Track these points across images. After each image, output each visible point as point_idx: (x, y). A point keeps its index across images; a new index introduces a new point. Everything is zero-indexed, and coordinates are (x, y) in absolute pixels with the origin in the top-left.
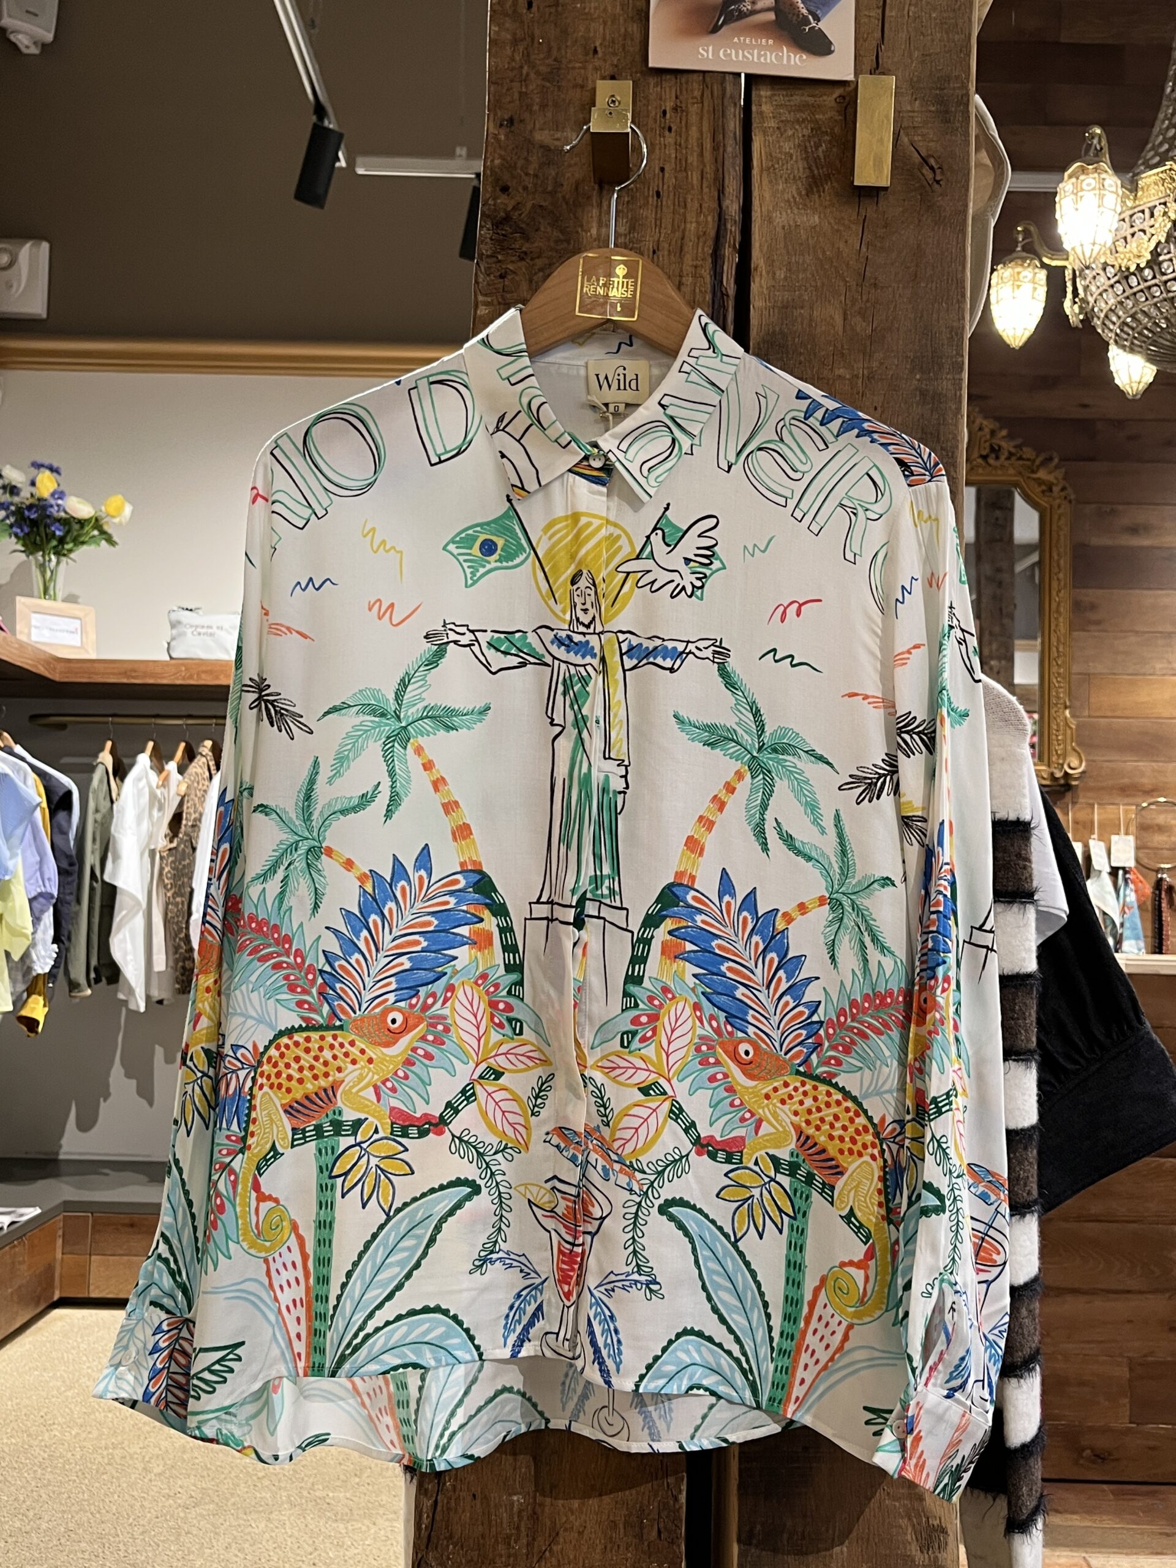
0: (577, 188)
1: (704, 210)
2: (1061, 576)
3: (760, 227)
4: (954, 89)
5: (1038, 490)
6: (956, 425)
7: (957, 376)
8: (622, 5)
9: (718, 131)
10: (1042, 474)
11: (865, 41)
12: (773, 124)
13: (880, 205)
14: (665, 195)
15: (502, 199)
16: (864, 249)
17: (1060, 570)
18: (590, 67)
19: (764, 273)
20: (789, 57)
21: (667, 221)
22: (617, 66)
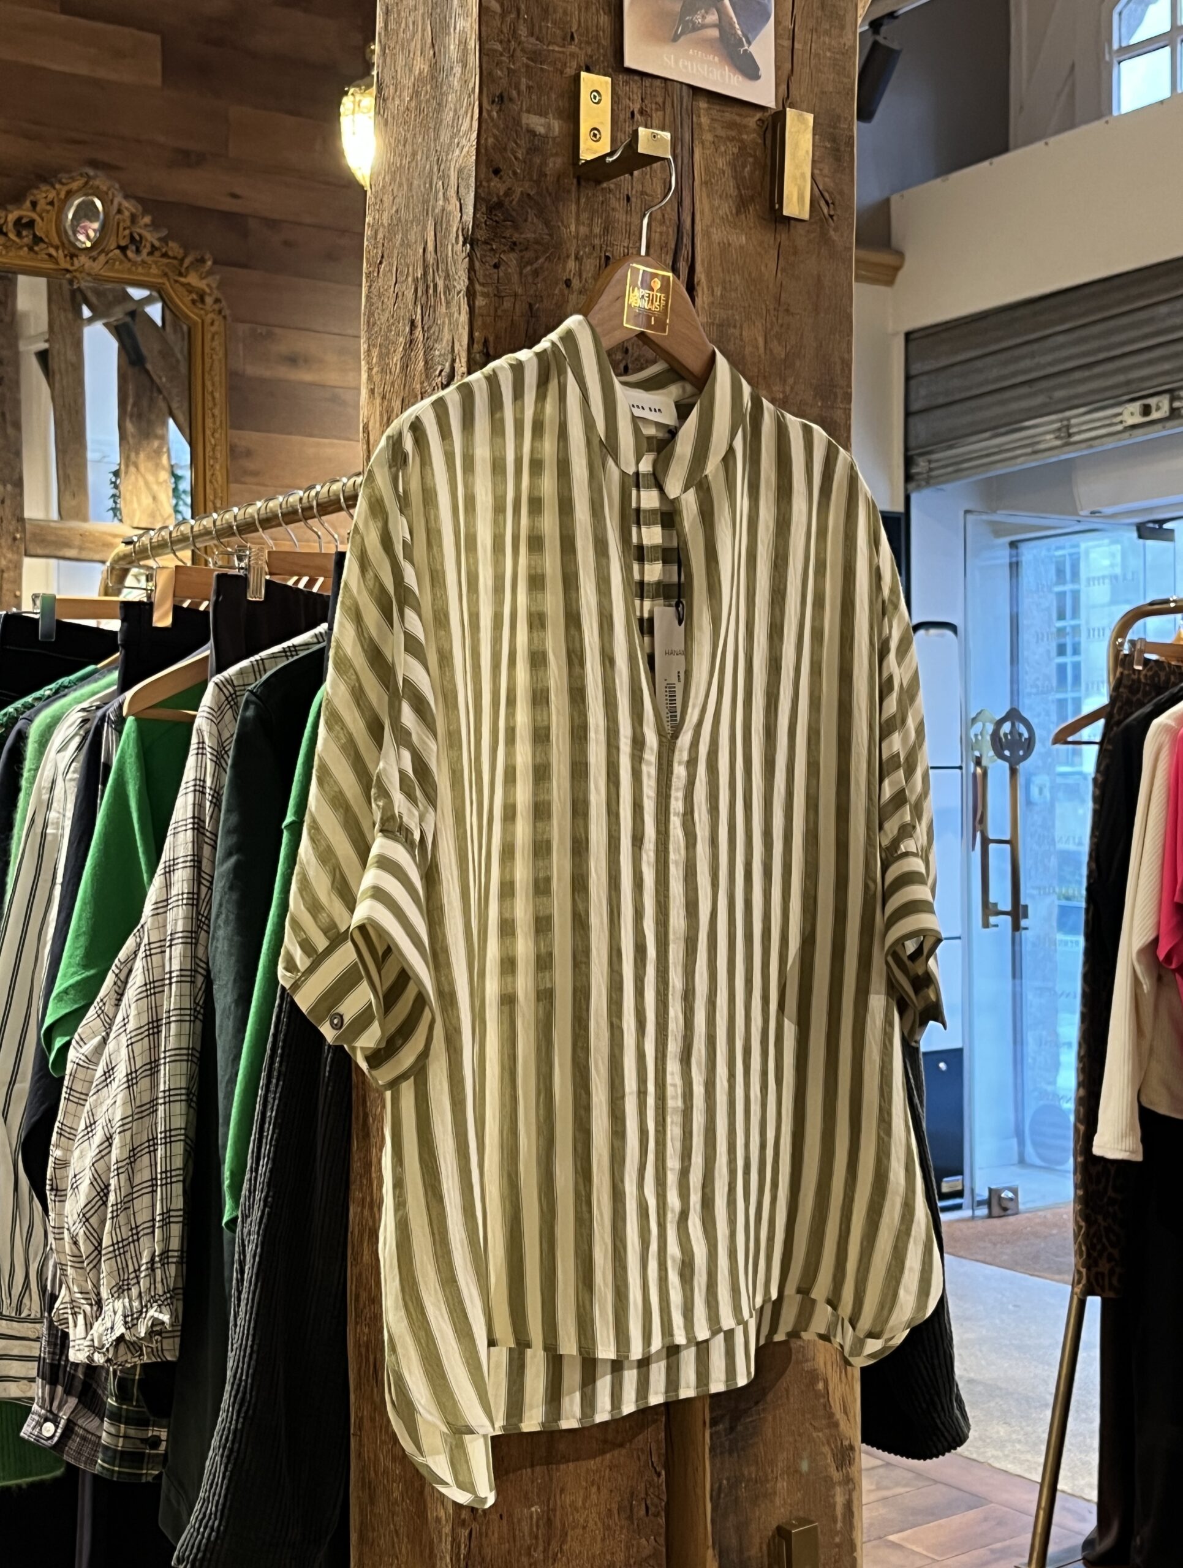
0: (558, 180)
3: (702, 240)
5: (188, 299)
11: (779, 69)
12: (708, 137)
13: (794, 235)
14: (633, 200)
15: (495, 183)
16: (779, 274)
19: (705, 289)
20: (729, 77)
22: (591, 57)
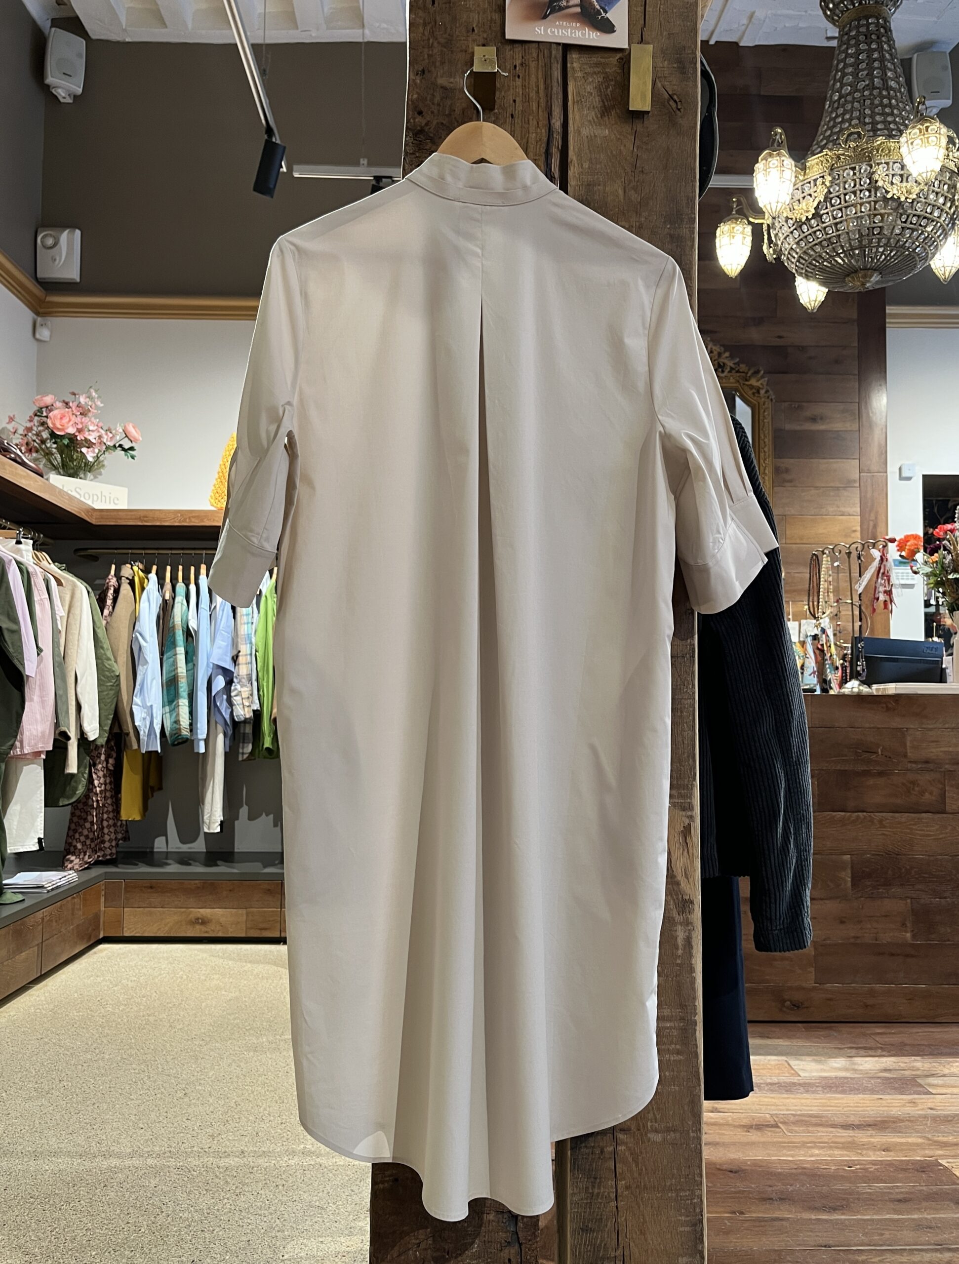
0: (463, 113)
1: (540, 125)
2: (766, 449)
3: (574, 136)
4: (688, 54)
5: (750, 392)
6: (692, 255)
7: (692, 226)
8: (488, 2)
9: (547, 78)
10: (753, 382)
11: (634, 25)
12: (580, 74)
13: (645, 122)
14: (516, 116)
15: (419, 119)
16: (635, 150)
17: (765, 446)
18: (470, 39)
19: (576, 165)
20: (589, 34)
21: (518, 132)
22: (486, 39)
